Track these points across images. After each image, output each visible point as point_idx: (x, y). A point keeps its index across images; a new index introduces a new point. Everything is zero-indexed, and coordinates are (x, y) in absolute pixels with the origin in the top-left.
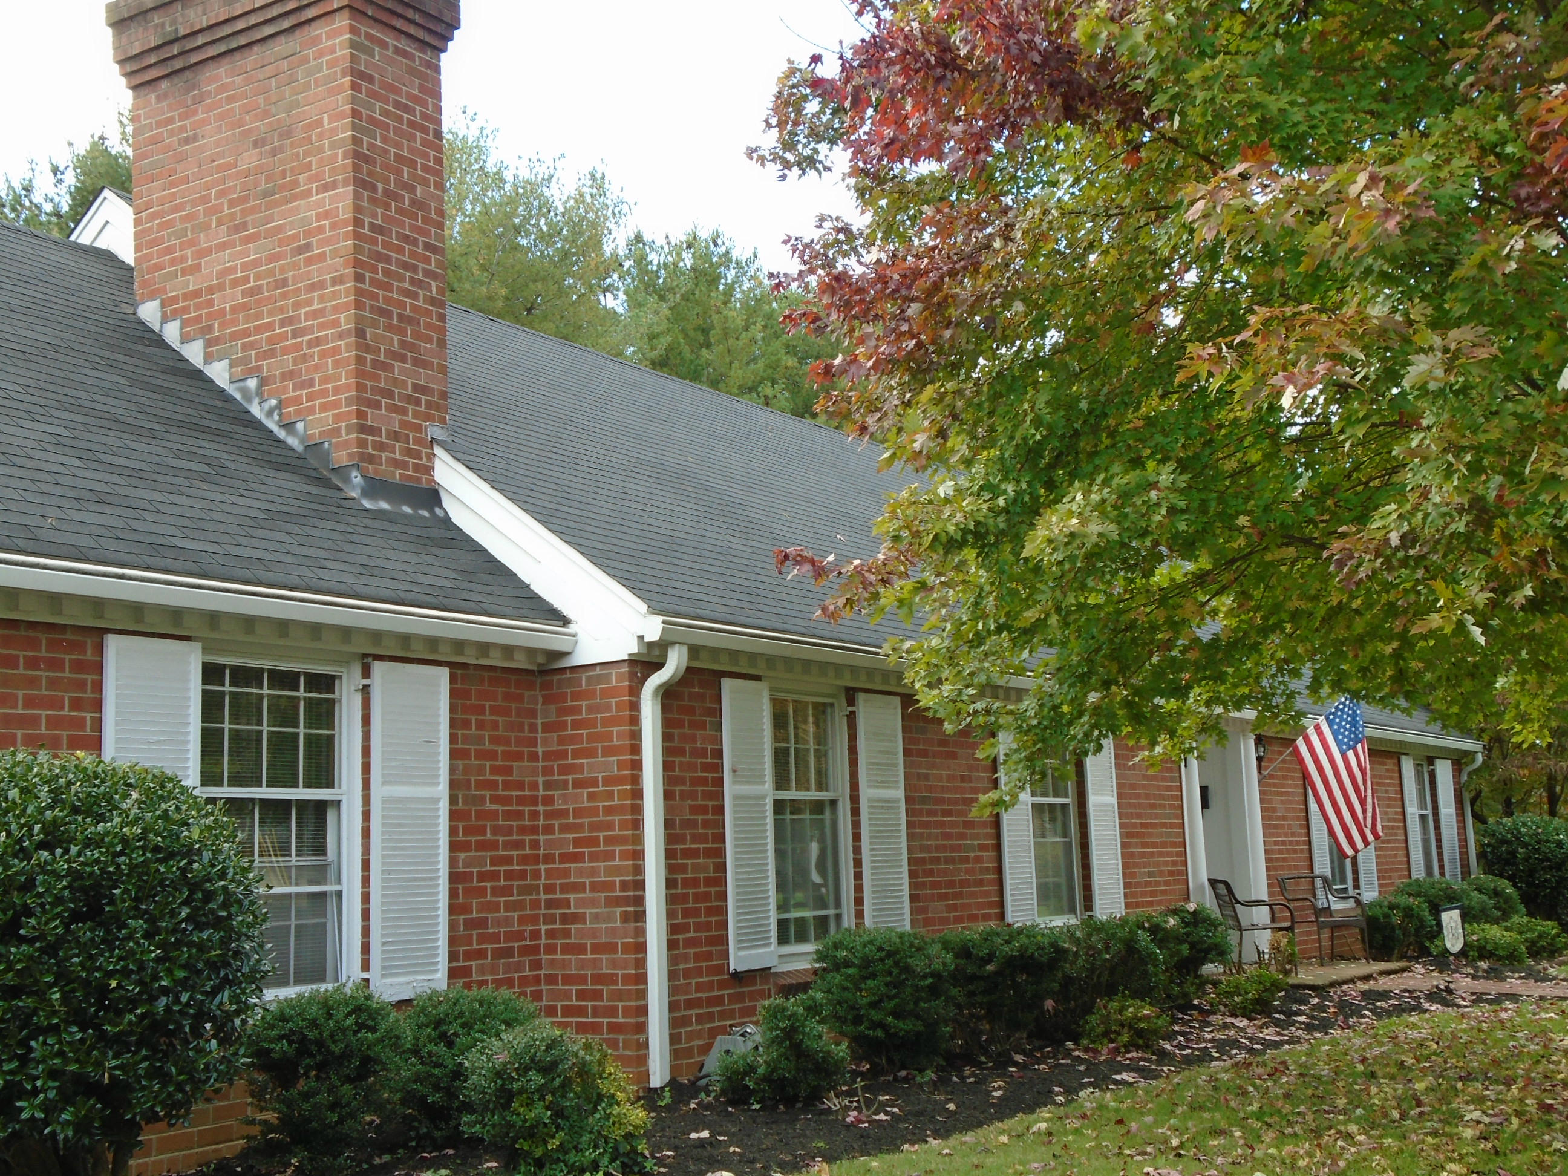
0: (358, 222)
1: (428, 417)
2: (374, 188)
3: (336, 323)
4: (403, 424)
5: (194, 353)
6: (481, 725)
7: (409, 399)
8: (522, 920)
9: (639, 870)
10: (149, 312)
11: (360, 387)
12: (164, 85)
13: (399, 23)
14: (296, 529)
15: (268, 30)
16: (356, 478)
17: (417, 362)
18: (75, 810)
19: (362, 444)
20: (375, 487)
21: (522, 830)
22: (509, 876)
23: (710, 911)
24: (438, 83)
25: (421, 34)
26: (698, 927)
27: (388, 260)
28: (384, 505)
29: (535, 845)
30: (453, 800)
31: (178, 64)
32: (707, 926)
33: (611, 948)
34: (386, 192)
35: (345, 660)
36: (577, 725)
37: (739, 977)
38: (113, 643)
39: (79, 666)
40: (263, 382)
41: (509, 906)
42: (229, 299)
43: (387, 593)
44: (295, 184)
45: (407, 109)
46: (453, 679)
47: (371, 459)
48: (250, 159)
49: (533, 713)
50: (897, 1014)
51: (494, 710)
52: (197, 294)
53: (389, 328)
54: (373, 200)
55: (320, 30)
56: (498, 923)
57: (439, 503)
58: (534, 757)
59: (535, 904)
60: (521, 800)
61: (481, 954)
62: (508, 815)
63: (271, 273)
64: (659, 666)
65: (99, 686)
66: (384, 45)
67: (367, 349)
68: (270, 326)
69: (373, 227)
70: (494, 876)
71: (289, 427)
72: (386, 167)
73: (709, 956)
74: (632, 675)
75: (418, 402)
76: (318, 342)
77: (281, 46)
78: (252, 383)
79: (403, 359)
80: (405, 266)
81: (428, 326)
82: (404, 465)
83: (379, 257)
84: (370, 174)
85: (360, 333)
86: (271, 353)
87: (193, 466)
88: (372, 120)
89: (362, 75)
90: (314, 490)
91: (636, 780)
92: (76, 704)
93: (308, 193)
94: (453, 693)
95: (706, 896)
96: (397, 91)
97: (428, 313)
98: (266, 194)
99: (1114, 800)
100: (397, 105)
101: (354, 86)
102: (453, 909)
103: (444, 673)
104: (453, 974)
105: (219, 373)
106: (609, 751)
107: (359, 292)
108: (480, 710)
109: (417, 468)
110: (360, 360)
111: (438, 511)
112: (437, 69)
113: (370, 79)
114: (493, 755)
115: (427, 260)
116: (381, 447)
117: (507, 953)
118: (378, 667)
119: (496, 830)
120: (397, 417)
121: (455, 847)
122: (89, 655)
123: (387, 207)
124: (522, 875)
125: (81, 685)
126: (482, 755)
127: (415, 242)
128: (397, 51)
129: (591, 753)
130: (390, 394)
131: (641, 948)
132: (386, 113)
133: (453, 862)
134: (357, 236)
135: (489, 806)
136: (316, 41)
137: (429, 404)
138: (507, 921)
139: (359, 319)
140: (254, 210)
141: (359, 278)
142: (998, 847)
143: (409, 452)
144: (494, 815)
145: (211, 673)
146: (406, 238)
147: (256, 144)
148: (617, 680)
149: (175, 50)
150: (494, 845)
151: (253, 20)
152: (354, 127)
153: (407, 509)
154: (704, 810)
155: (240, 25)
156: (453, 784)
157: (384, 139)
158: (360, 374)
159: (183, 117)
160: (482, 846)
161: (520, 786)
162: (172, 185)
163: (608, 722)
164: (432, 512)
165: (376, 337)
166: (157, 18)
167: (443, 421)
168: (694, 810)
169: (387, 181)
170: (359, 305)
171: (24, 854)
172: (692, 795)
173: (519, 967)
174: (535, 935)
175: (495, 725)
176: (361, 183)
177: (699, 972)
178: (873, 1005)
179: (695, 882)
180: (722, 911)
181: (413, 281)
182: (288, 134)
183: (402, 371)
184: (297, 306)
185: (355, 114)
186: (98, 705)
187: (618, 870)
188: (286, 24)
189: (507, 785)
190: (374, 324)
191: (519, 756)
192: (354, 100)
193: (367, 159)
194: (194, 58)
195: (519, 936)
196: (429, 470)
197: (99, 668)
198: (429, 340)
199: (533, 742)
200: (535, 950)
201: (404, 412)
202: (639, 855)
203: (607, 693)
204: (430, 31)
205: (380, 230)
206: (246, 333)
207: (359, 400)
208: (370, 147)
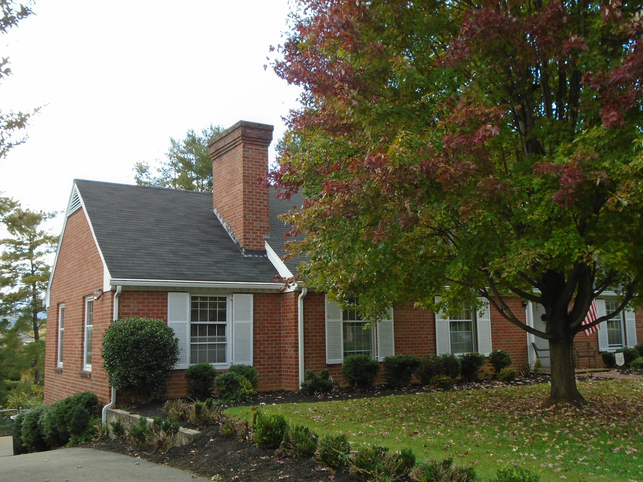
0: (244, 191)
1: (263, 234)
2: (249, 183)
3: (240, 215)
4: (256, 236)
5: (221, 220)
6: (263, 306)
7: (258, 230)
8: (275, 351)
9: (297, 340)
10: (215, 211)
11: (244, 229)
12: (217, 159)
13: (256, 143)
14: (220, 265)
15: (231, 148)
16: (243, 250)
17: (260, 221)
18: (138, 329)
19: (245, 242)
20: (247, 252)
21: (276, 330)
22: (272, 340)
23: (320, 350)
24: (267, 154)
25: (262, 144)
26: (316, 353)
27: (253, 198)
28: (250, 256)
29: (280, 333)
30: (254, 323)
31: (218, 155)
32: (320, 353)
33: (291, 358)
34: (252, 183)
35: (228, 294)
36: (287, 306)
37: (329, 366)
38: (169, 294)
39: (163, 299)
40: (231, 228)
41: (272, 347)
42: (226, 208)
43: (234, 279)
44: (235, 183)
45: (258, 162)
46: (254, 297)
47: (247, 245)
48: (229, 177)
49: (280, 303)
50: (355, 375)
51: (267, 303)
52: (221, 207)
53: (253, 214)
54: (249, 186)
55: (238, 148)
56: (268, 351)
57: (266, 254)
58: (280, 313)
59: (280, 347)
60: (275, 323)
61: (264, 358)
62: (271, 327)
63: (232, 203)
64: (301, 292)
65: (167, 302)
66: (252, 149)
67: (247, 220)
68: (231, 215)
69: (249, 192)
70: (268, 340)
71: (234, 238)
72: (253, 177)
73: (320, 360)
74: (295, 295)
75: (261, 230)
76: (238, 219)
77: (233, 151)
78: (229, 228)
79: (257, 221)
80: (257, 199)
81: (264, 212)
82: (257, 246)
83: (250, 198)
84: (248, 179)
85: (245, 217)
86: (231, 221)
87: (202, 252)
88: (249, 167)
89: (246, 157)
90: (233, 254)
91: (296, 319)
92: (162, 306)
93: (236, 185)
94: (254, 300)
95: (320, 346)
96: (256, 159)
97: (264, 209)
98: (231, 184)
99: (489, 320)
100: (256, 162)
101: (244, 160)
102: (254, 348)
103: (252, 295)
104: (254, 362)
105: (224, 225)
106: (292, 312)
107: (244, 207)
108: (264, 303)
109: (260, 246)
110: (244, 223)
111: (265, 256)
112: (267, 151)
113: (248, 158)
114: (267, 313)
115: (264, 197)
116: (250, 242)
117: (272, 358)
118: (234, 295)
119: (268, 330)
120: (255, 235)
121: (255, 334)
122: (165, 297)
123: (253, 186)
124: (276, 340)
125: (163, 303)
126: (264, 313)
127: (260, 193)
128: (256, 149)
129: (288, 313)
130: (253, 230)
131: (297, 358)
132: (252, 164)
133: (254, 337)
134: (244, 194)
135: (266, 325)
136: (238, 150)
137: (264, 230)
138: (271, 351)
139: (244, 214)
140: (229, 188)
141: (244, 204)
142: (435, 334)
143: (258, 242)
144: (268, 327)
145: (193, 298)
146: (258, 193)
147: (230, 173)
148: (293, 296)
149: (217, 152)
150: (268, 334)
151: (229, 145)
152: (244, 170)
153: (256, 256)
154: (319, 326)
155: (227, 147)
156: (254, 320)
157: (252, 171)
158: (244, 226)
159: (220, 167)
160: (263, 334)
161: (275, 320)
162: (218, 182)
163: (292, 305)
164: (263, 256)
165: (249, 217)
166: (215, 145)
167: (268, 234)
168: (315, 326)
169: (253, 180)
170: (244, 210)
171: (127, 337)
172: (316, 322)
173: (275, 361)
174: (280, 354)
175: (268, 306)
176: (245, 182)
177: (317, 364)
178: (350, 373)
179: (316, 343)
180: (325, 350)
181: (259, 202)
182: (234, 172)
183: (256, 224)
184: (236, 210)
185: (244, 167)
186: (167, 306)
187: (292, 340)
188: (233, 146)
189: (271, 320)
190: (249, 214)
191: (275, 313)
192: (243, 163)
193: (247, 176)
194: (221, 154)
195: (275, 354)
196: (264, 246)
197: (167, 299)
198: (264, 215)
199: (280, 310)
200: (280, 357)
201: (257, 233)
202: (297, 336)
203: (291, 299)
204: (264, 143)
205: (251, 192)
206: (228, 216)
207: (244, 232)
208: (248, 173)
